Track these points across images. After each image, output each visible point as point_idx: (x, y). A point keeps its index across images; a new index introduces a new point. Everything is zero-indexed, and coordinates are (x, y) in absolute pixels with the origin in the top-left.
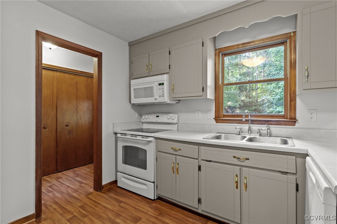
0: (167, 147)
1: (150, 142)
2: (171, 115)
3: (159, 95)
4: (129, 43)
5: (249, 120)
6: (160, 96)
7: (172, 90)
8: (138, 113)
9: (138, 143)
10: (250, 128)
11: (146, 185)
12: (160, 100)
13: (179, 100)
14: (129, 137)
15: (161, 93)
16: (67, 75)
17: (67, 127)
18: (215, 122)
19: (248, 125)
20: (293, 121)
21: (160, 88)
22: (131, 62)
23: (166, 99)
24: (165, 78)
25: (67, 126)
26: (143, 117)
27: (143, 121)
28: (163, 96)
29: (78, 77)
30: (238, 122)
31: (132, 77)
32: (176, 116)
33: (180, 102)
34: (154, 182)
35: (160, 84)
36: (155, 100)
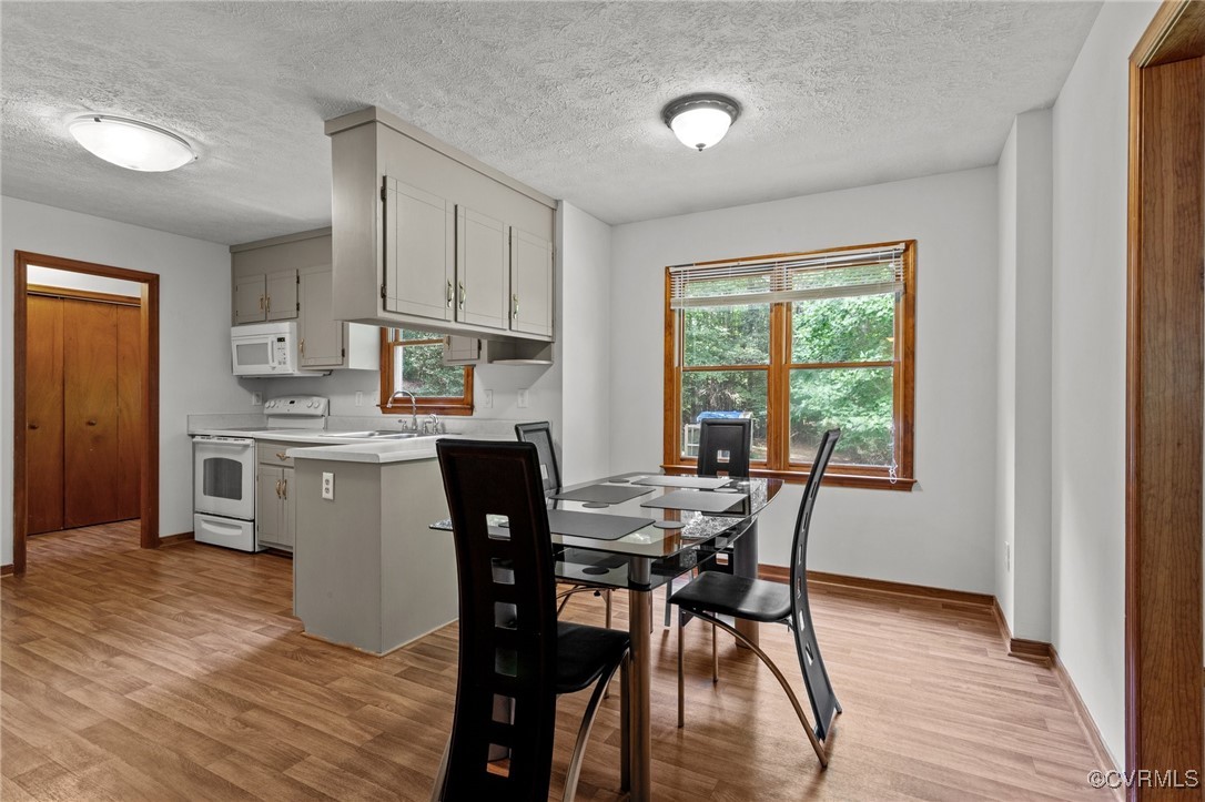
0: (271, 453)
1: (247, 446)
2: (315, 399)
3: (277, 360)
4: (231, 247)
6: (280, 363)
7: (301, 350)
8: (258, 395)
9: (228, 451)
10: (415, 420)
11: (239, 527)
12: (280, 370)
13: (331, 371)
15: (281, 356)
16: (91, 308)
17: (91, 428)
18: (380, 411)
20: (470, 408)
21: (279, 347)
22: (235, 289)
23: (290, 368)
24: (285, 328)
25: (90, 424)
26: (267, 405)
27: (266, 412)
28: (285, 363)
29: (120, 310)
31: (238, 319)
32: (323, 401)
33: (333, 374)
34: (253, 521)
35: (278, 340)
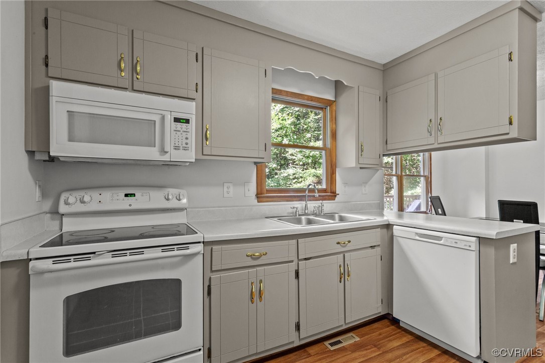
3: (173, 145)
5: (305, 195)
6: (177, 148)
8: (40, 187)
10: (306, 206)
12: (175, 157)
14: (108, 259)
15: (180, 141)
18: (256, 201)
19: (305, 202)
20: (333, 195)
21: (179, 129)
23: (193, 156)
28: (185, 149)
30: (287, 199)
35: (177, 120)
36: (161, 155)
